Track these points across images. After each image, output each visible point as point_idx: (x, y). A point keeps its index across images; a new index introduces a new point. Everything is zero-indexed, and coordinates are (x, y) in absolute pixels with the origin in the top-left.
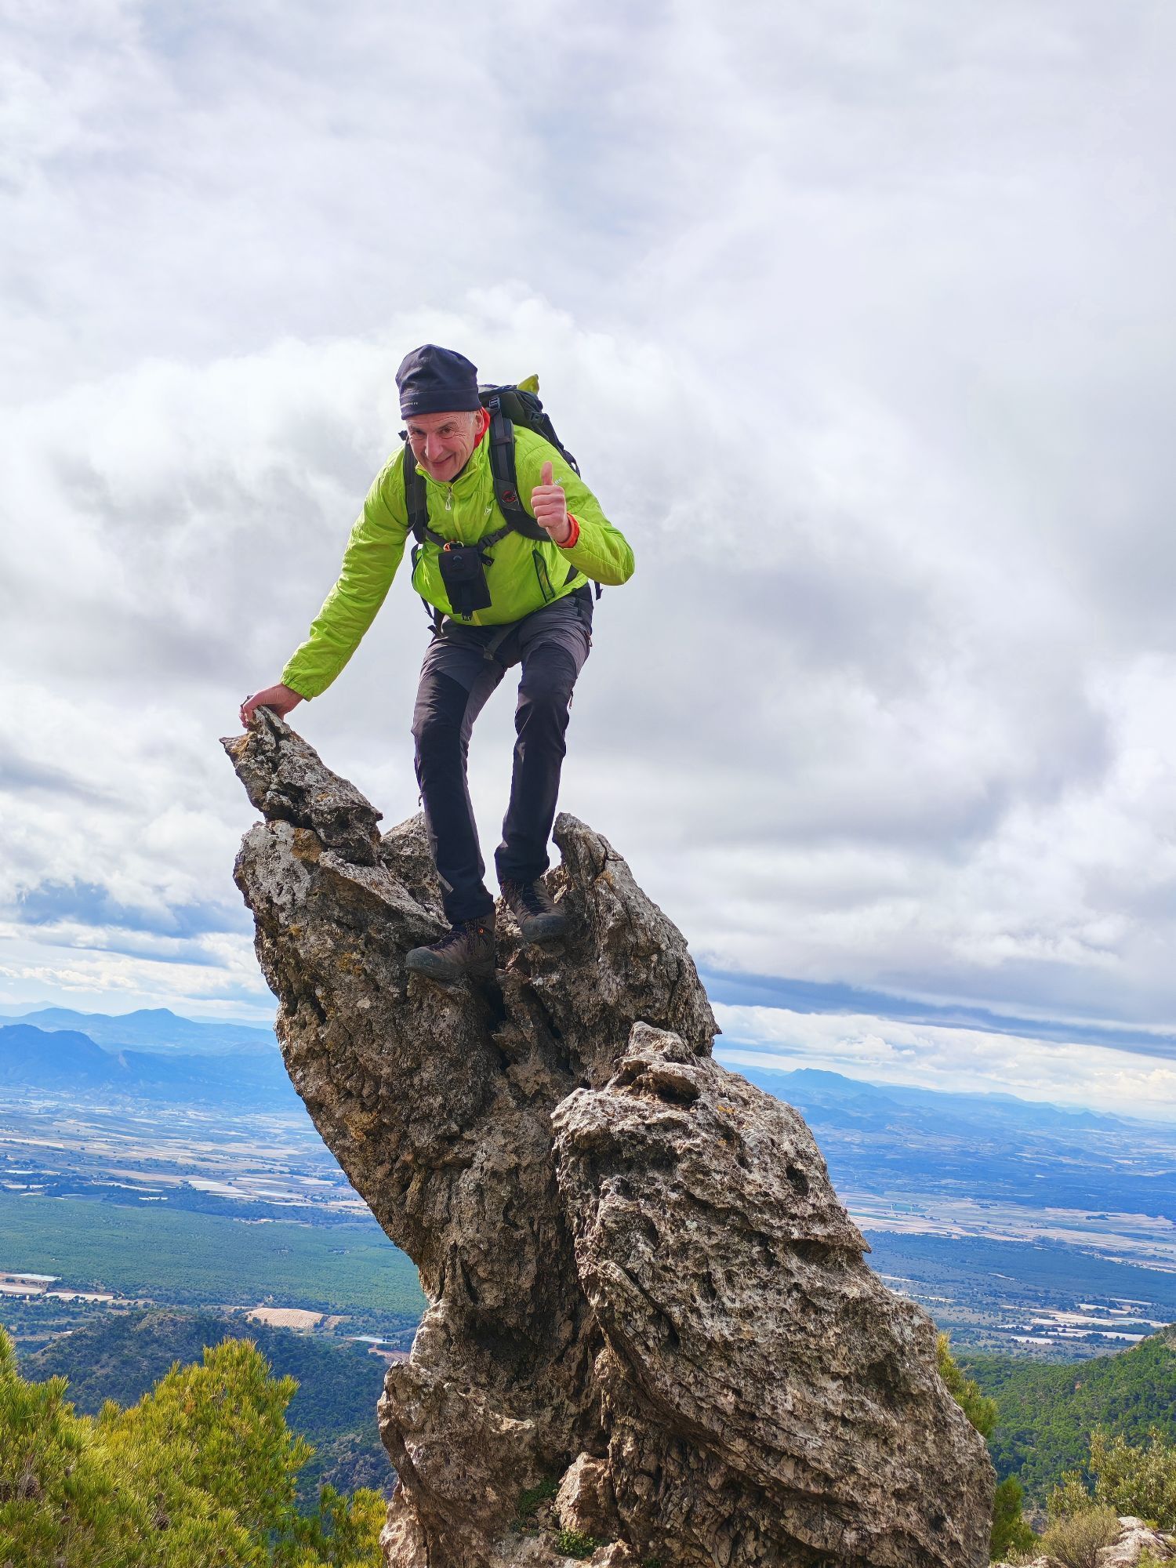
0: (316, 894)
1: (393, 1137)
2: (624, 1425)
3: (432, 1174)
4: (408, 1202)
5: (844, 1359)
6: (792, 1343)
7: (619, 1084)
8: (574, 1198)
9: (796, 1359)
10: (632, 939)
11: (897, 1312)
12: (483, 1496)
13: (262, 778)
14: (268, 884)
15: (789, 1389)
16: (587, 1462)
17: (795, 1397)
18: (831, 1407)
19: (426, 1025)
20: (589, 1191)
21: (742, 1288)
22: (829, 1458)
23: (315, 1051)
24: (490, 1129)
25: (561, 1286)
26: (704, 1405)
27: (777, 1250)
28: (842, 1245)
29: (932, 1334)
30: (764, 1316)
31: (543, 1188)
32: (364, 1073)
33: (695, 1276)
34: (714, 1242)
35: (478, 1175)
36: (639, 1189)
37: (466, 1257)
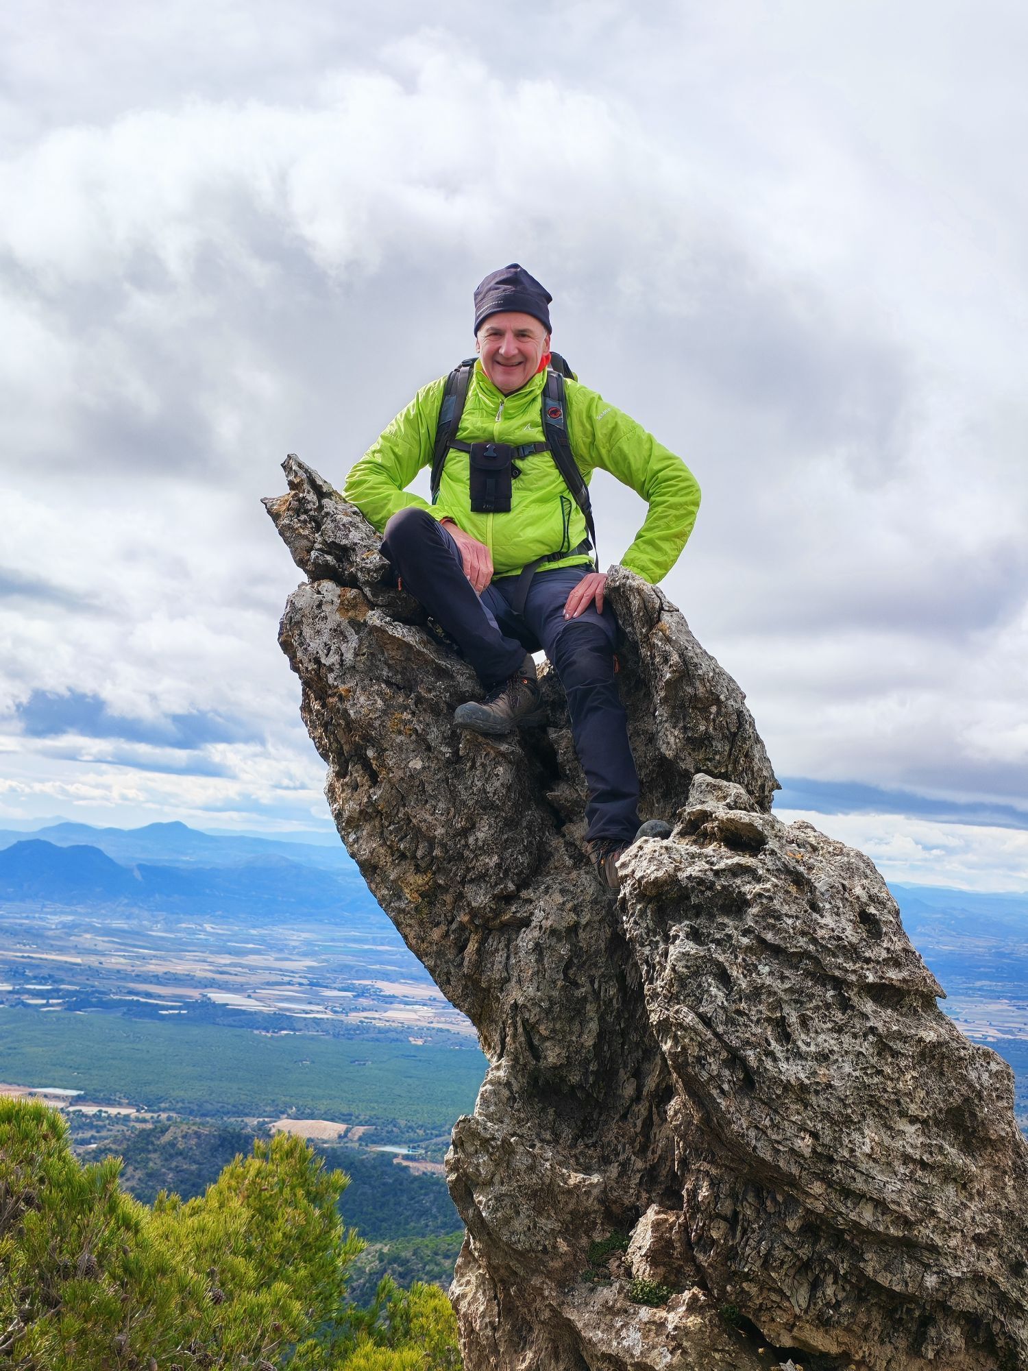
0: (364, 655)
1: (448, 898)
2: (699, 1171)
3: (489, 934)
4: (466, 963)
5: (922, 1102)
6: (869, 1086)
7: (682, 834)
8: (642, 945)
9: (873, 1101)
10: (690, 690)
11: (974, 1057)
12: (555, 1247)
13: (306, 537)
14: (315, 645)
15: (867, 1132)
16: (658, 1213)
17: (872, 1140)
18: (910, 1150)
19: (479, 784)
20: (658, 938)
21: (816, 1032)
22: (909, 1201)
23: (368, 814)
24: (548, 888)
25: (623, 1044)
26: (781, 1148)
27: (852, 994)
28: (917, 990)
29: (1009, 1080)
30: (840, 1060)
31: (603, 946)
32: (418, 835)
33: (768, 1020)
34: (787, 986)
35: (536, 933)
36: (709, 934)
37: (527, 1016)
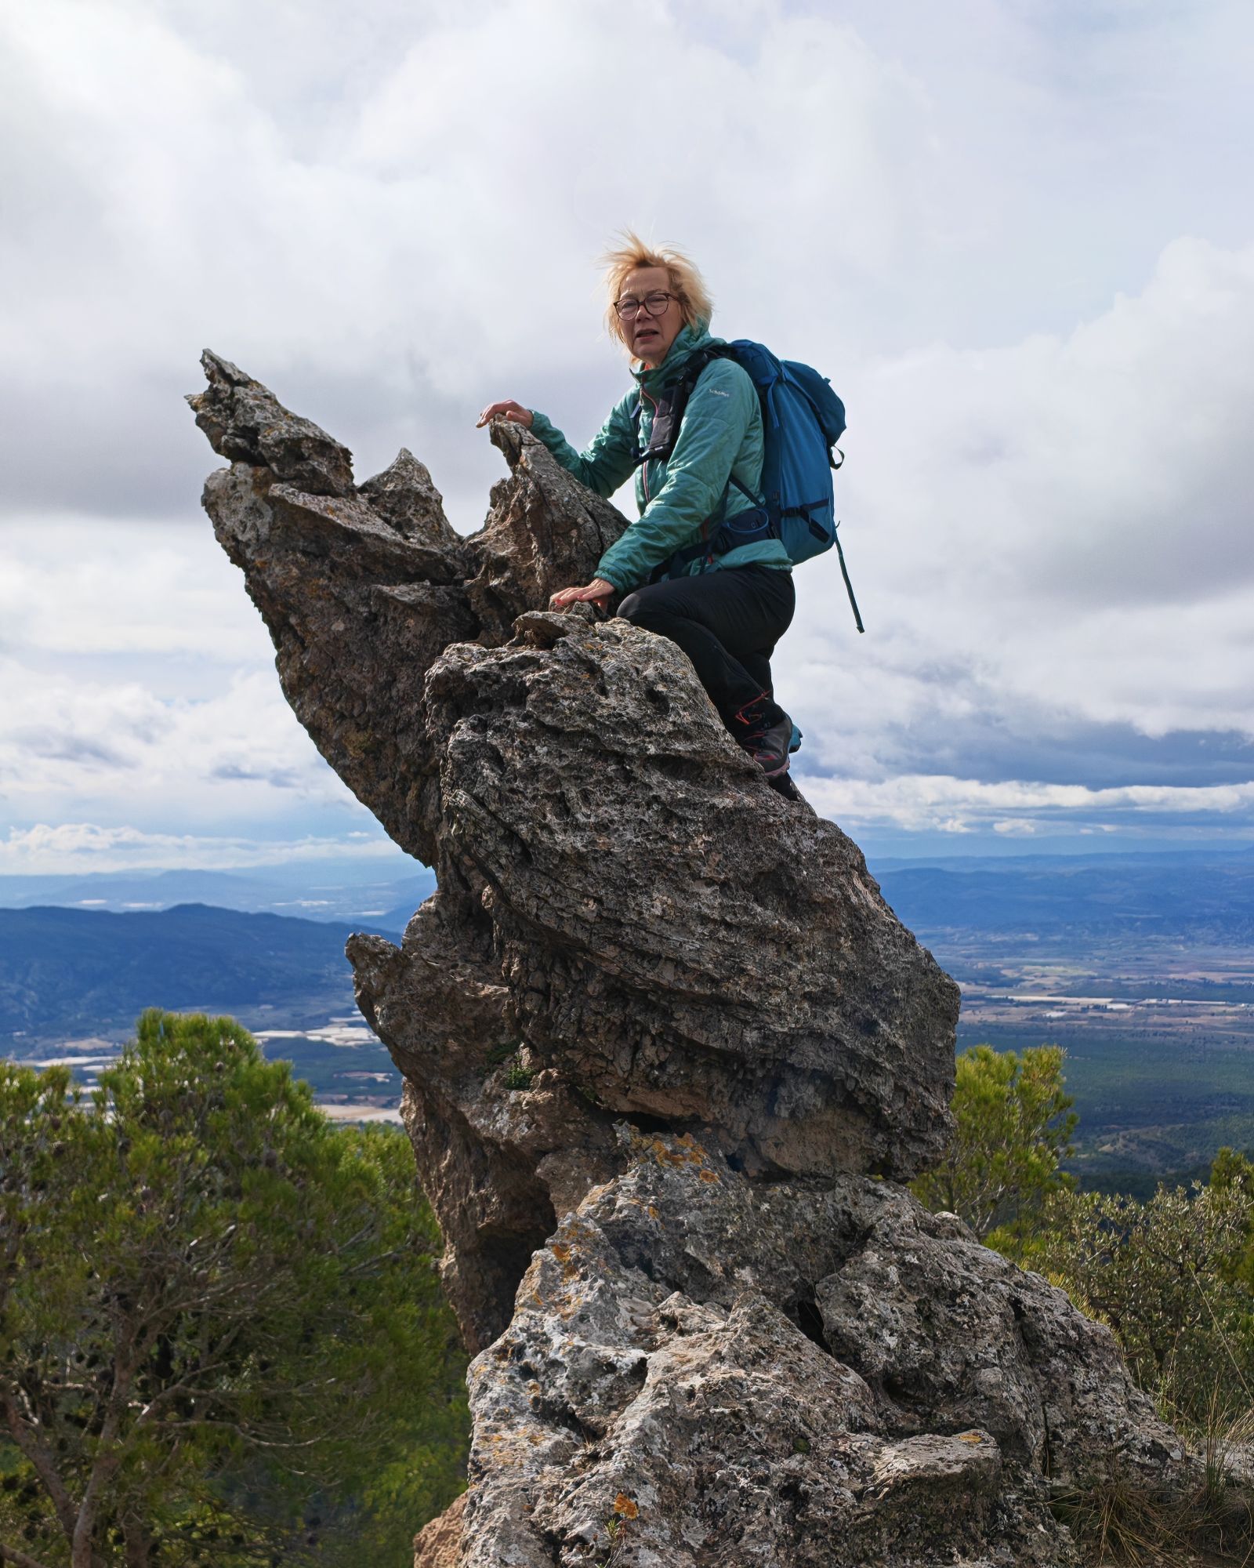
0: (278, 527)
1: (389, 752)
2: (511, 949)
3: (424, 780)
4: (408, 809)
5: (717, 866)
6: (652, 851)
8: (439, 742)
9: (660, 866)
10: (548, 517)
12: (445, 1048)
13: (220, 424)
15: (655, 895)
17: (663, 903)
18: (707, 911)
19: (393, 638)
21: (598, 805)
22: (711, 959)
26: (565, 915)
27: (634, 767)
29: (843, 847)
30: (621, 828)
32: (353, 695)
33: (547, 796)
34: (565, 764)
37: (451, 849)
